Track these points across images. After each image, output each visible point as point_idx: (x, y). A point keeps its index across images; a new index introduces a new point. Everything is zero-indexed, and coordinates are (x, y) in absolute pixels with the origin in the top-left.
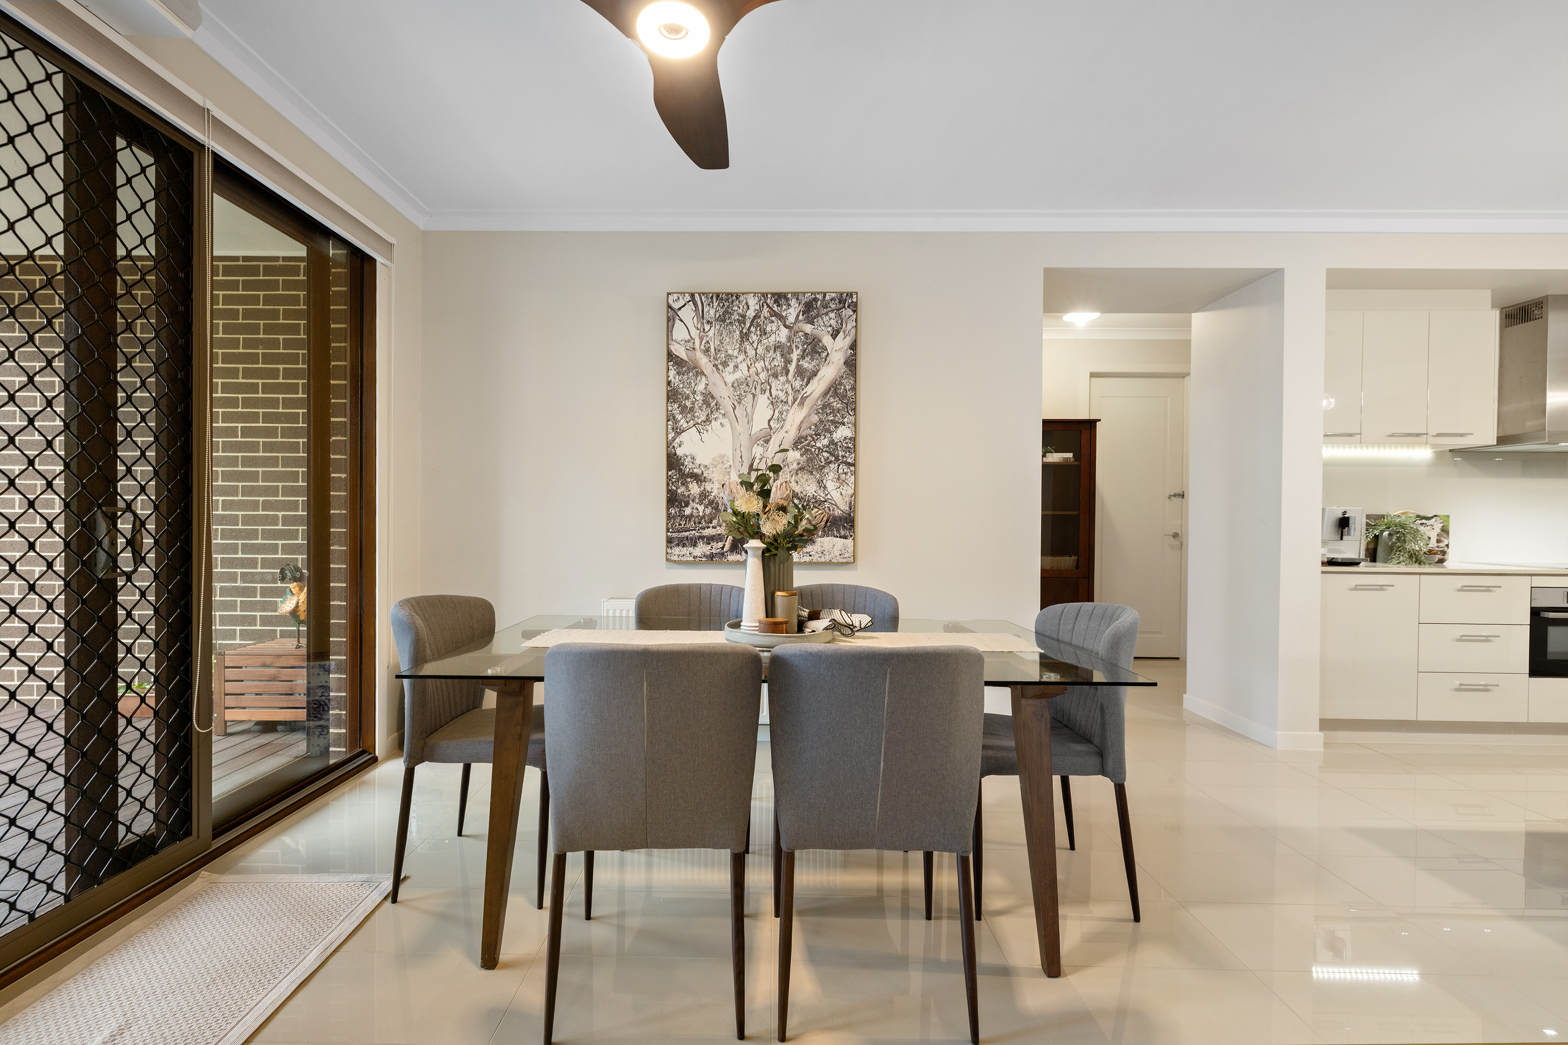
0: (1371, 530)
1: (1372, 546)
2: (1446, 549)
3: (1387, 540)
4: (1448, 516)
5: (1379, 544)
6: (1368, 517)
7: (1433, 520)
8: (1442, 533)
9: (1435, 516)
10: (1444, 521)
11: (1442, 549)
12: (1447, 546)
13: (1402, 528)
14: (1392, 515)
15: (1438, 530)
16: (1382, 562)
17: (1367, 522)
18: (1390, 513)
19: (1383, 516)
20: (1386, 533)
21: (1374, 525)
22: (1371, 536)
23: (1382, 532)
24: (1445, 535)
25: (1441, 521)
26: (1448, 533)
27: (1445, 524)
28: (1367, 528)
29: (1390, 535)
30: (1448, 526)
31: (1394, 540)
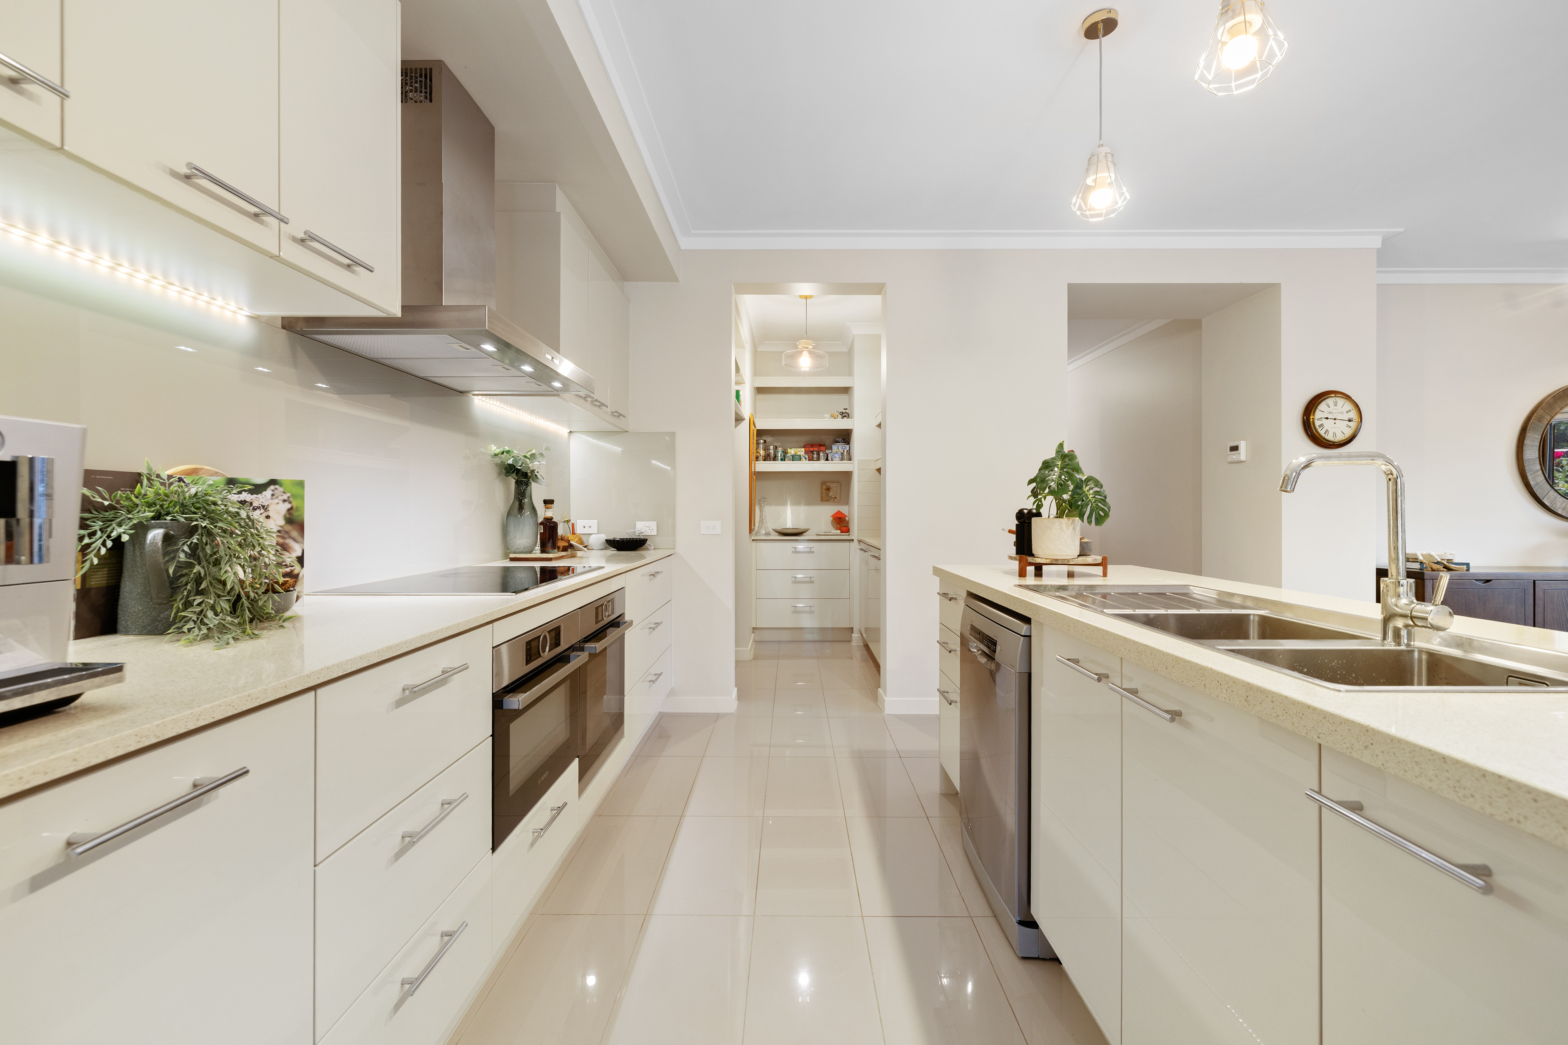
0: (97, 525)
1: (99, 581)
2: (297, 568)
3: (161, 560)
4: (301, 484)
5: (126, 574)
6: (91, 478)
7: (268, 493)
8: (288, 528)
9: (273, 482)
10: (293, 496)
11: (288, 570)
12: (301, 560)
13: (204, 517)
14: (164, 475)
15: (277, 521)
16: (140, 634)
17: (85, 498)
18: (157, 469)
19: (135, 479)
20: (155, 535)
21: (111, 508)
22: (100, 547)
23: (141, 529)
24: (295, 534)
25: (285, 497)
26: (301, 527)
27: (294, 504)
28: (83, 519)
29: (167, 539)
30: (301, 509)
31: (182, 557)
